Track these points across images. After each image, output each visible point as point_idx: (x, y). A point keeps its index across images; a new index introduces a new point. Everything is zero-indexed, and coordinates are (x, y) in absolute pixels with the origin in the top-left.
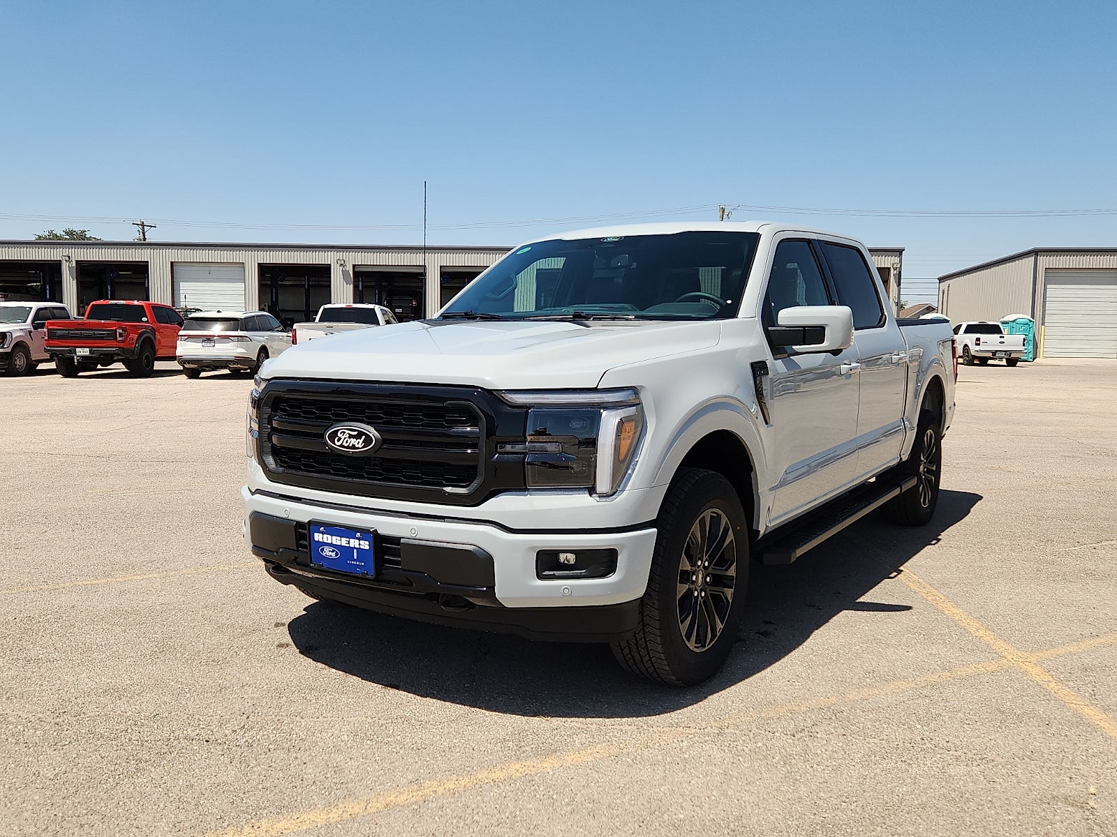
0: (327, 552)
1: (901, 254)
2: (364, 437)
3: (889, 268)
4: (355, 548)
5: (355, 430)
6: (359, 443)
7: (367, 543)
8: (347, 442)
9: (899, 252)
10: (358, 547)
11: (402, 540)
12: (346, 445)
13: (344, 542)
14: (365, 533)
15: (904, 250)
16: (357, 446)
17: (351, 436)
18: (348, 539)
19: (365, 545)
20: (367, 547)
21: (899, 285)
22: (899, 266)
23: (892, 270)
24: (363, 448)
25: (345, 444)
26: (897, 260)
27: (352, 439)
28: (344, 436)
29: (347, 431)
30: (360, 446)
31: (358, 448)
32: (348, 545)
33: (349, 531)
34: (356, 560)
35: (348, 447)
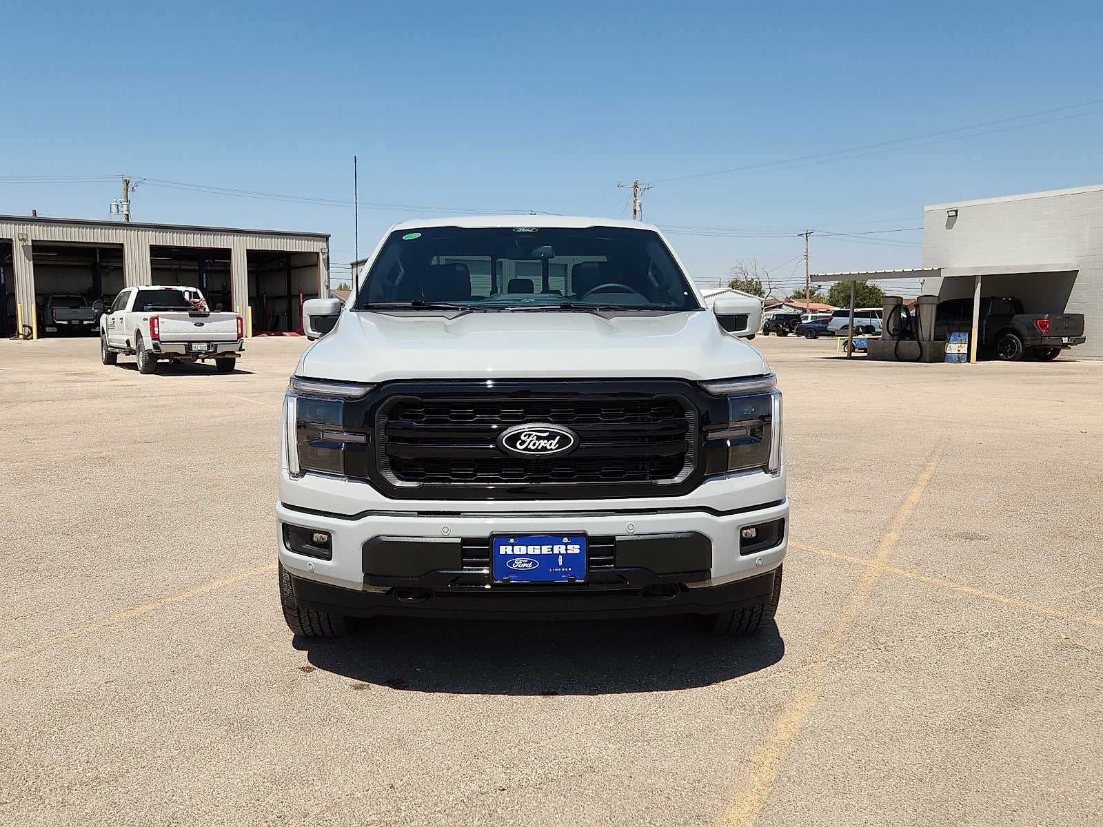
0: (519, 564)
1: (327, 240)
2: (558, 438)
3: (318, 253)
4: (560, 554)
5: (546, 431)
6: (552, 445)
7: (578, 547)
8: (534, 444)
9: (326, 238)
10: (565, 552)
11: (618, 538)
12: (533, 448)
13: (545, 550)
14: (574, 537)
15: (330, 236)
16: (549, 447)
17: (539, 438)
18: (551, 547)
19: (574, 549)
20: (578, 551)
21: (328, 269)
22: (326, 251)
23: (321, 254)
24: (556, 449)
25: (531, 446)
26: (324, 245)
27: (541, 441)
28: (531, 439)
29: (535, 433)
30: (552, 447)
31: (551, 449)
32: (551, 553)
33: (554, 538)
34: (561, 567)
35: (536, 450)
